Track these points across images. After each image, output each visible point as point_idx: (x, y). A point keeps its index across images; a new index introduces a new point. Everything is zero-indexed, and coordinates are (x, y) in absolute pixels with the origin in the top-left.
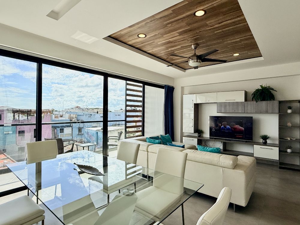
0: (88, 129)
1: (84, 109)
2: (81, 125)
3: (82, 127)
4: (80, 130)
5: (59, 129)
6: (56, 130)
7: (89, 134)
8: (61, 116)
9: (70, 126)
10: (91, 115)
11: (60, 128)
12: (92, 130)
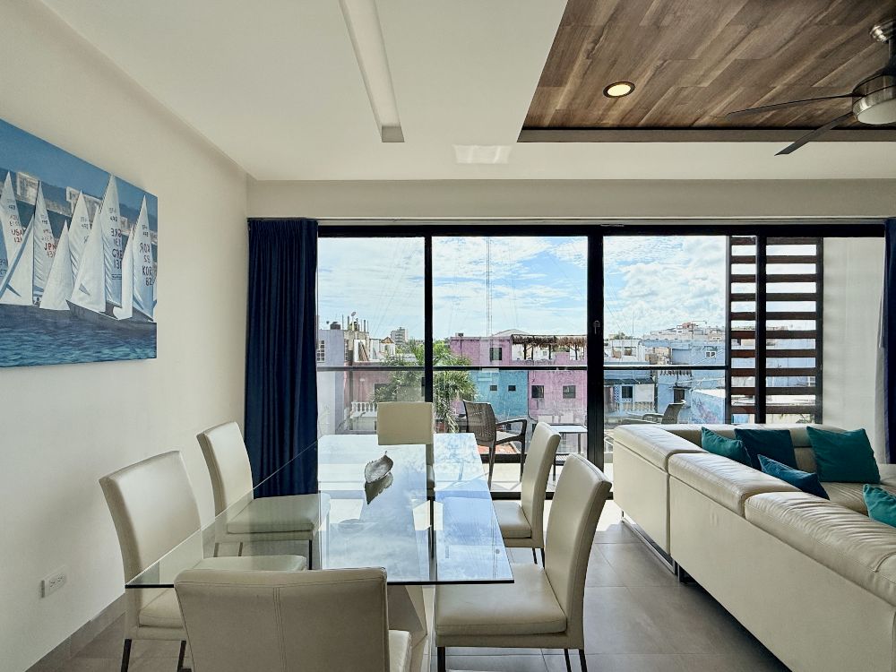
0: (703, 391)
1: (708, 332)
2: (683, 380)
3: (686, 385)
4: (679, 393)
5: (619, 388)
6: (612, 390)
7: (704, 407)
8: (629, 353)
9: (650, 381)
10: (716, 349)
11: (624, 385)
12: (712, 397)
